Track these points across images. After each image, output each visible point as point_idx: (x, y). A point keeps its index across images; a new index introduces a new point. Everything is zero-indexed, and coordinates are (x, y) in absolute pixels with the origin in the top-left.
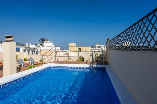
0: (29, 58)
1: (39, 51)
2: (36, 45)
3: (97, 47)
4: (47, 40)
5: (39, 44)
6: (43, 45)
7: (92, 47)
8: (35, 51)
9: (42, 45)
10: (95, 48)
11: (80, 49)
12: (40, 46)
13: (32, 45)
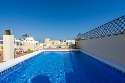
0: (19, 48)
1: (23, 44)
2: (20, 39)
3: (63, 41)
4: (29, 36)
5: (22, 39)
6: (26, 39)
7: (61, 41)
8: (20, 44)
9: (24, 39)
10: (63, 42)
11: (53, 42)
12: (24, 40)
13: (16, 39)
